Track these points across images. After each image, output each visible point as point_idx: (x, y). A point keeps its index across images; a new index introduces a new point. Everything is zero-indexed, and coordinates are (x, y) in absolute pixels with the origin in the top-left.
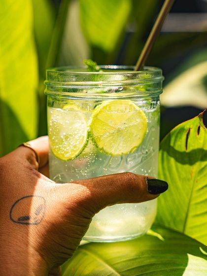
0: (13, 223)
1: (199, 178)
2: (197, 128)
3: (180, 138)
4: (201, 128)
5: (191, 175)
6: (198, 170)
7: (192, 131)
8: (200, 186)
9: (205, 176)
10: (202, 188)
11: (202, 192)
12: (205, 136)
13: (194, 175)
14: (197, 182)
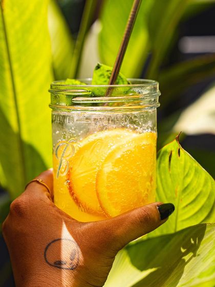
0: (49, 266)
1: (183, 197)
2: (178, 151)
3: (164, 160)
4: (181, 150)
5: (176, 194)
6: (182, 189)
7: (173, 153)
8: (185, 204)
9: (188, 194)
10: (187, 206)
11: (187, 209)
12: (185, 158)
13: (178, 194)
14: (181, 200)
